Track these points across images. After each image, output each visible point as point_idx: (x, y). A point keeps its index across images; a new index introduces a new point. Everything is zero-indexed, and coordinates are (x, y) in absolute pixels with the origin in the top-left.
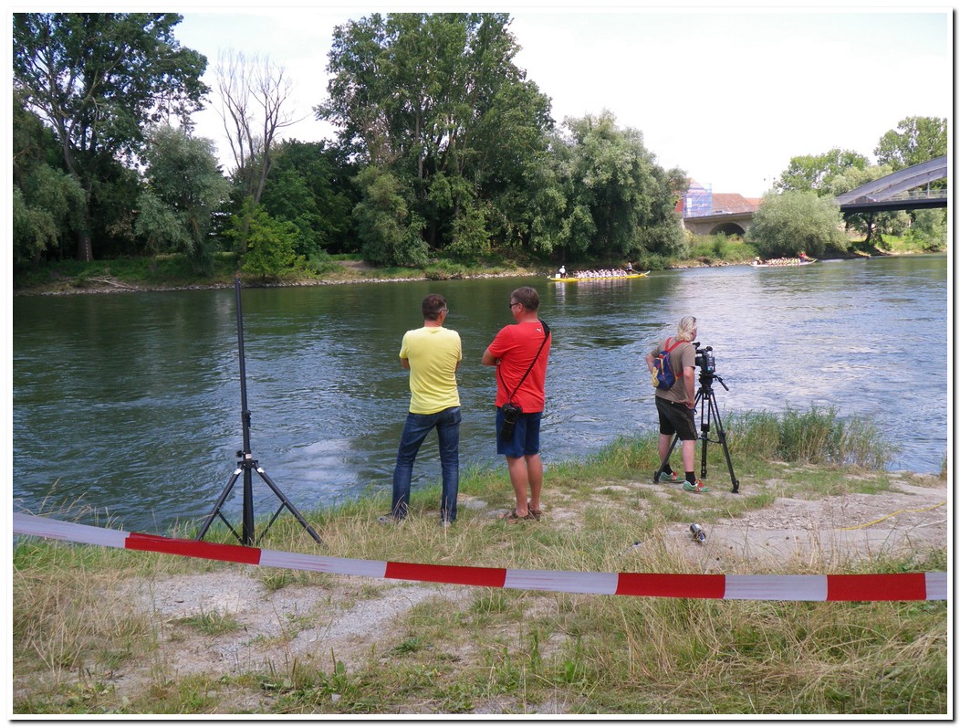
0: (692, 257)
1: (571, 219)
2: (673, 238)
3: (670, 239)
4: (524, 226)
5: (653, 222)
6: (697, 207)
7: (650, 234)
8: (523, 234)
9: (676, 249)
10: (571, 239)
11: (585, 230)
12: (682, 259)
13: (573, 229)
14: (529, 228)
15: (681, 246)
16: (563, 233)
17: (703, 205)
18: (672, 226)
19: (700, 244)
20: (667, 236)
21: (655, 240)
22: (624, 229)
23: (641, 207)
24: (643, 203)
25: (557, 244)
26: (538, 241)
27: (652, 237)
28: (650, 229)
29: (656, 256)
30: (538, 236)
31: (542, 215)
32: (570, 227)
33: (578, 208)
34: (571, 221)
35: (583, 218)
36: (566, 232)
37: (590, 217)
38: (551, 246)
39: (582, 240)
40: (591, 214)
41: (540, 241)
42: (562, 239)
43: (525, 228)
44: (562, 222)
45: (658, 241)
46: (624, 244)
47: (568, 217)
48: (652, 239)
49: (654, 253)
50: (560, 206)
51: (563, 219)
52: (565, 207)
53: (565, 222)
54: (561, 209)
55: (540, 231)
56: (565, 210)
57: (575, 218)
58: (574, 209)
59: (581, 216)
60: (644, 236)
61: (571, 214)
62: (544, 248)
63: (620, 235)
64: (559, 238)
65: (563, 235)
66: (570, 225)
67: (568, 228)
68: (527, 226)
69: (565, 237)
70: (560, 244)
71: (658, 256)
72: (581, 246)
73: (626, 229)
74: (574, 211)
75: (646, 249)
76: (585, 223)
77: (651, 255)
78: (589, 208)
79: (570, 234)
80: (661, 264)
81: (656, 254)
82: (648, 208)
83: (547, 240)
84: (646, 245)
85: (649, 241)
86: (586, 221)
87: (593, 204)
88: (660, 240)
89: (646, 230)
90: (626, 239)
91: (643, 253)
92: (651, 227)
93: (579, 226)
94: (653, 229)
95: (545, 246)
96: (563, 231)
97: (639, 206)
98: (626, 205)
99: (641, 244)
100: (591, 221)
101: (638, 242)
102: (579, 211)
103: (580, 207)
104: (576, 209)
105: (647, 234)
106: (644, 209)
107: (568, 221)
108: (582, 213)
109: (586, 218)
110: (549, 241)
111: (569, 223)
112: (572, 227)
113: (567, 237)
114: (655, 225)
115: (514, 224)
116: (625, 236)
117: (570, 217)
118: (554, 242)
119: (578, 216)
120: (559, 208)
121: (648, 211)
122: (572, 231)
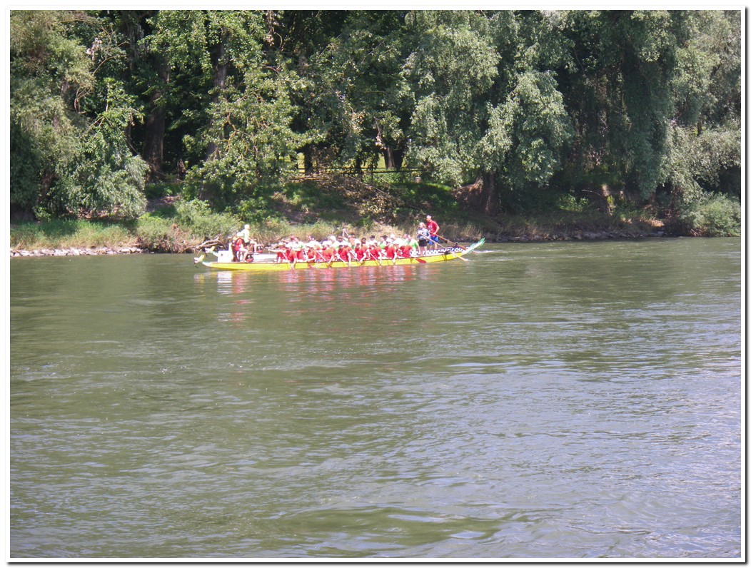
1: (511, 105)
4: (392, 121)
7: (707, 147)
8: (388, 140)
11: (545, 132)
13: (516, 131)
14: (405, 124)
16: (491, 141)
21: (720, 162)
22: (643, 133)
23: (686, 78)
24: (691, 69)
25: (473, 166)
26: (427, 159)
27: (712, 153)
28: (708, 134)
29: (722, 203)
30: (426, 145)
31: (438, 93)
32: (509, 125)
33: (527, 78)
34: (510, 110)
35: (540, 102)
36: (498, 137)
37: (557, 100)
38: (460, 170)
39: (537, 156)
40: (560, 93)
41: (432, 158)
42: (486, 154)
43: (393, 126)
44: (486, 111)
45: (726, 165)
46: (644, 171)
47: (504, 101)
48: (711, 157)
49: (718, 193)
50: (483, 70)
51: (489, 104)
52: (496, 74)
53: (494, 112)
54: (484, 78)
55: (430, 134)
56: (493, 82)
57: (522, 103)
58: (517, 80)
59: (536, 98)
60: (693, 151)
61: (511, 93)
62: (440, 174)
63: (634, 147)
64: (478, 151)
65: (490, 144)
66: (509, 120)
67: (503, 127)
68: (398, 120)
69: (494, 151)
70: (483, 167)
71: (727, 202)
72: (534, 173)
73: (649, 133)
74: (517, 84)
75: (696, 184)
76: (546, 115)
77: (710, 199)
78: (555, 77)
79: (508, 141)
80: (735, 222)
81: (724, 197)
82: (704, 81)
83: (450, 157)
84: (698, 173)
85: (704, 162)
86: (547, 110)
87: (567, 67)
88: (732, 163)
89: (698, 135)
90: (648, 157)
91: (690, 193)
92: (711, 129)
93: (530, 124)
94: (715, 134)
95: (442, 171)
96: (489, 133)
97: (680, 75)
98: (648, 72)
99: (686, 171)
100: (560, 109)
101: (679, 165)
102: (530, 86)
103: (533, 76)
104: (522, 79)
105: (700, 145)
106: (695, 83)
107: (502, 109)
108: (539, 91)
109: (549, 103)
110: (454, 158)
111: (506, 116)
112: (512, 124)
113: (501, 150)
114: (721, 125)
115: (365, 115)
116: (645, 150)
117: (509, 99)
118: (466, 161)
119: (529, 97)
120: (479, 75)
121: (702, 88)
122: (512, 135)
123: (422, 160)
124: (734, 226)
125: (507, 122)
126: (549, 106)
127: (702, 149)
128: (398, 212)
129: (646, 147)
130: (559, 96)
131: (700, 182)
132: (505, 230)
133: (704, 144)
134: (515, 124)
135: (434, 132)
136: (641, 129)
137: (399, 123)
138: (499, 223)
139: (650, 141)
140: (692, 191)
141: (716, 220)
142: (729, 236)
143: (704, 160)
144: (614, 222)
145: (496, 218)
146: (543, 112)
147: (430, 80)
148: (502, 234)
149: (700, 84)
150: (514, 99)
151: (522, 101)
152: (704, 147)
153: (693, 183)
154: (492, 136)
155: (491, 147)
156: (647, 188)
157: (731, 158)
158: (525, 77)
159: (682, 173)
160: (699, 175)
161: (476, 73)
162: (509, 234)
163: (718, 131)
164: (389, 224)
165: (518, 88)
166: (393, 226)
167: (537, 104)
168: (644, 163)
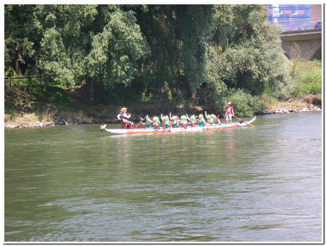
0: (294, 95)
1: (107, 33)
2: (267, 65)
3: (261, 67)
4: (29, 44)
5: (237, 39)
6: (288, 17)
7: (229, 59)
8: (25, 57)
9: (272, 82)
10: (108, 65)
11: (128, 51)
12: (280, 98)
13: (110, 49)
14: (37, 46)
15: (280, 78)
16: (93, 56)
17: (296, 13)
18: (265, 45)
19: (304, 75)
20: (257, 60)
21: (238, 68)
22: (191, 51)
23: (219, 15)
24: (222, 9)
25: (82, 74)
26: (51, 69)
27: (232, 63)
28: (230, 51)
29: (241, 95)
30: (50, 60)
31: (57, 26)
32: (105, 47)
33: (116, 16)
34: (105, 37)
35: (125, 31)
36: (98, 54)
37: (137, 30)
38: (73, 77)
39: (124, 67)
40: (138, 25)
41: (55, 69)
42: (90, 65)
43: (29, 48)
44: (90, 37)
45: (242, 70)
46: (192, 75)
47: (101, 31)
48: (232, 65)
49: (237, 89)
50: (88, 11)
51: (91, 33)
52: (96, 13)
53: (96, 38)
54: (89, 16)
55: (54, 53)
56: (95, 19)
57: (113, 32)
58: (109, 17)
59: (123, 29)
60: (220, 62)
61: (106, 26)
62: (61, 79)
63: (185, 60)
64: (85, 64)
65: (93, 59)
66: (106, 43)
67: (101, 48)
68: (33, 44)
69: (96, 64)
70: (88, 73)
71: (243, 94)
72: (122, 78)
73: (195, 51)
74: (110, 19)
75: (223, 83)
76: (129, 40)
77: (233, 92)
78: (135, 15)
79: (105, 57)
80: (249, 107)
81: (241, 91)
82: (231, 16)
83: (67, 68)
84: (224, 76)
85: (228, 69)
86: (130, 37)
87: (142, 8)
88: (246, 69)
89: (223, 51)
90: (194, 66)
91: (219, 89)
92: (232, 47)
93: (119, 45)
94: (234, 50)
95: (61, 77)
96: (92, 52)
97: (215, 12)
98: (194, 11)
99: (216, 75)
100: (138, 36)
101: (211, 71)
102: (119, 21)
103: (121, 14)
104: (113, 16)
105: (224, 58)
106: (224, 18)
107: (100, 36)
108: (124, 24)
109: (131, 32)
110: (69, 69)
111: (103, 41)
112: (107, 46)
113: (100, 63)
114: (238, 45)
115: (11, 41)
116: (193, 62)
117: (105, 29)
118: (77, 70)
119: (118, 28)
120: (86, 14)
121: (229, 21)
122: (107, 53)
123: (48, 70)
124: (248, 110)
125: (104, 45)
126: (131, 34)
127: (226, 60)
128: (32, 104)
129: (193, 60)
130: (138, 27)
131: (225, 81)
132: (102, 115)
133: (228, 57)
134: (109, 46)
135: (56, 52)
136: (189, 48)
137: (33, 46)
138: (98, 110)
139: (195, 56)
140: (220, 88)
141: (238, 106)
142: (245, 117)
143: (228, 68)
144: (171, 108)
145: (95, 107)
146: (128, 38)
147: (53, 17)
148: (100, 117)
149: (228, 19)
150: (108, 29)
151: (113, 31)
152: (227, 59)
153: (221, 82)
154: (94, 54)
155: (93, 61)
156: (194, 86)
157: (246, 66)
158: (116, 15)
159: (214, 76)
160: (225, 77)
161: (83, 13)
162: (105, 117)
163: (236, 49)
164: (26, 112)
165: (110, 23)
166: (28, 113)
167: (124, 33)
168: (192, 70)
